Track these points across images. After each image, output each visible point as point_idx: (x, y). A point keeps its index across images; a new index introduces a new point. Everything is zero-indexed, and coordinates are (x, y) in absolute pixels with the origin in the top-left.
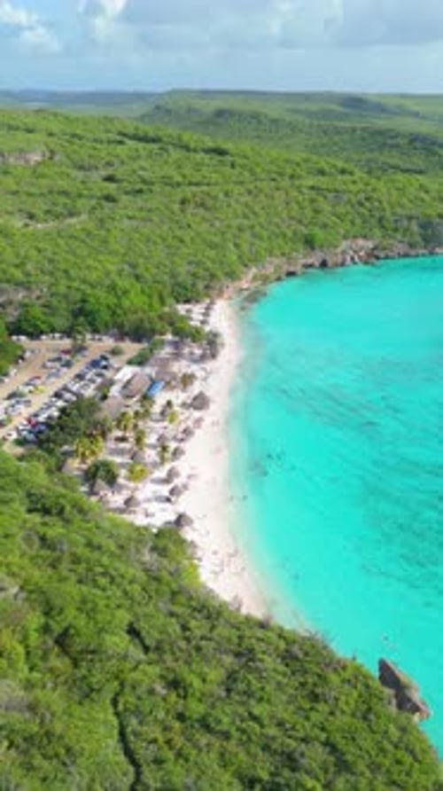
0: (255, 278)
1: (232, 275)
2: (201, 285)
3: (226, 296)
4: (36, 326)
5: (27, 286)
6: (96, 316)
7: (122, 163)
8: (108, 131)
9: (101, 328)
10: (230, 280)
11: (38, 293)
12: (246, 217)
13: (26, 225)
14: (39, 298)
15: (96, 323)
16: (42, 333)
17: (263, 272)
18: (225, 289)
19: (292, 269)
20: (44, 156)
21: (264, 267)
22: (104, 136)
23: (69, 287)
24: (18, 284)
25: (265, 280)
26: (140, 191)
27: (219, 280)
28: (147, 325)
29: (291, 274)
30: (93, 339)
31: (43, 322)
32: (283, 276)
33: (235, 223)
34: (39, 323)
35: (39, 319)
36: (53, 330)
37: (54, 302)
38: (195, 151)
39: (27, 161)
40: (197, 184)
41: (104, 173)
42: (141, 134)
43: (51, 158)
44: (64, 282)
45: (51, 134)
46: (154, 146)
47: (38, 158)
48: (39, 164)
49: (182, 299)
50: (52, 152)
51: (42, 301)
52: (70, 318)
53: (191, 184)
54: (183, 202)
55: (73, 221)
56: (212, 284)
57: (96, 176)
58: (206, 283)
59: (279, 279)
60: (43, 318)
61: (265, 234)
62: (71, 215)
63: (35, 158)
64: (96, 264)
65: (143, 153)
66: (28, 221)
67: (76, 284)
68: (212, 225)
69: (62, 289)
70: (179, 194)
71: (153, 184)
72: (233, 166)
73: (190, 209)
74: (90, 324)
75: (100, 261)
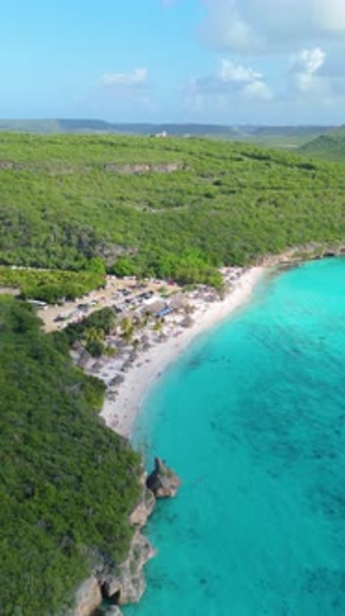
0: (296, 255)
1: (273, 251)
2: (247, 256)
3: (265, 264)
4: (121, 270)
5: (124, 246)
6: (160, 268)
7: (233, 173)
8: (235, 152)
9: (162, 275)
10: (270, 253)
11: (130, 251)
12: (306, 212)
13: (145, 210)
14: (131, 254)
15: (159, 272)
16: (125, 275)
17: (304, 251)
18: (264, 260)
19: (331, 251)
20: (179, 166)
21: (305, 247)
22: (228, 155)
23: (152, 249)
24: (120, 244)
25: (305, 257)
26: (233, 192)
27: (262, 253)
28: (189, 276)
29: (330, 255)
30: (155, 282)
31: (127, 268)
32: (322, 256)
33: (295, 216)
34: (123, 268)
35: (125, 266)
36: (132, 274)
37: (139, 257)
38: (291, 166)
39: (166, 170)
40: (277, 189)
41: (216, 179)
42: (257, 154)
43: (184, 168)
44: (149, 245)
45: (191, 153)
46: (264, 162)
47: (175, 168)
48: (174, 172)
49: (229, 263)
50: (185, 165)
51: (133, 256)
52: (146, 267)
53: (273, 188)
54: (260, 200)
55: (178, 209)
56: (255, 255)
57: (210, 181)
58: (251, 254)
59: (318, 258)
60: (128, 266)
61: (316, 225)
62: (177, 205)
63: (172, 168)
64: (177, 236)
65: (250, 166)
66: (147, 207)
67: (157, 247)
68: (276, 217)
69: (147, 249)
70: (260, 194)
71: (244, 187)
72: (313, 177)
73: (265, 205)
74: (156, 272)
75: (180, 235)
